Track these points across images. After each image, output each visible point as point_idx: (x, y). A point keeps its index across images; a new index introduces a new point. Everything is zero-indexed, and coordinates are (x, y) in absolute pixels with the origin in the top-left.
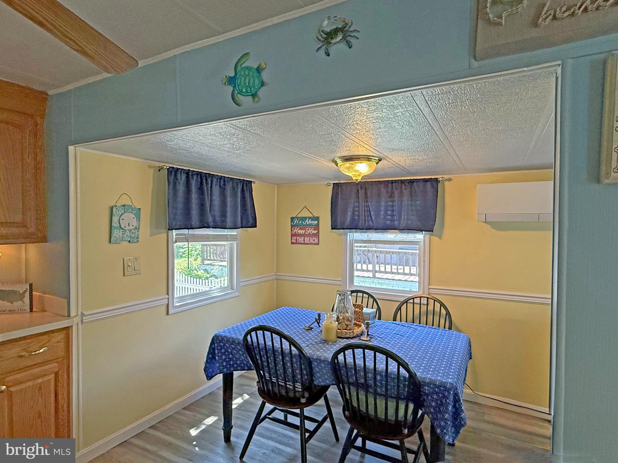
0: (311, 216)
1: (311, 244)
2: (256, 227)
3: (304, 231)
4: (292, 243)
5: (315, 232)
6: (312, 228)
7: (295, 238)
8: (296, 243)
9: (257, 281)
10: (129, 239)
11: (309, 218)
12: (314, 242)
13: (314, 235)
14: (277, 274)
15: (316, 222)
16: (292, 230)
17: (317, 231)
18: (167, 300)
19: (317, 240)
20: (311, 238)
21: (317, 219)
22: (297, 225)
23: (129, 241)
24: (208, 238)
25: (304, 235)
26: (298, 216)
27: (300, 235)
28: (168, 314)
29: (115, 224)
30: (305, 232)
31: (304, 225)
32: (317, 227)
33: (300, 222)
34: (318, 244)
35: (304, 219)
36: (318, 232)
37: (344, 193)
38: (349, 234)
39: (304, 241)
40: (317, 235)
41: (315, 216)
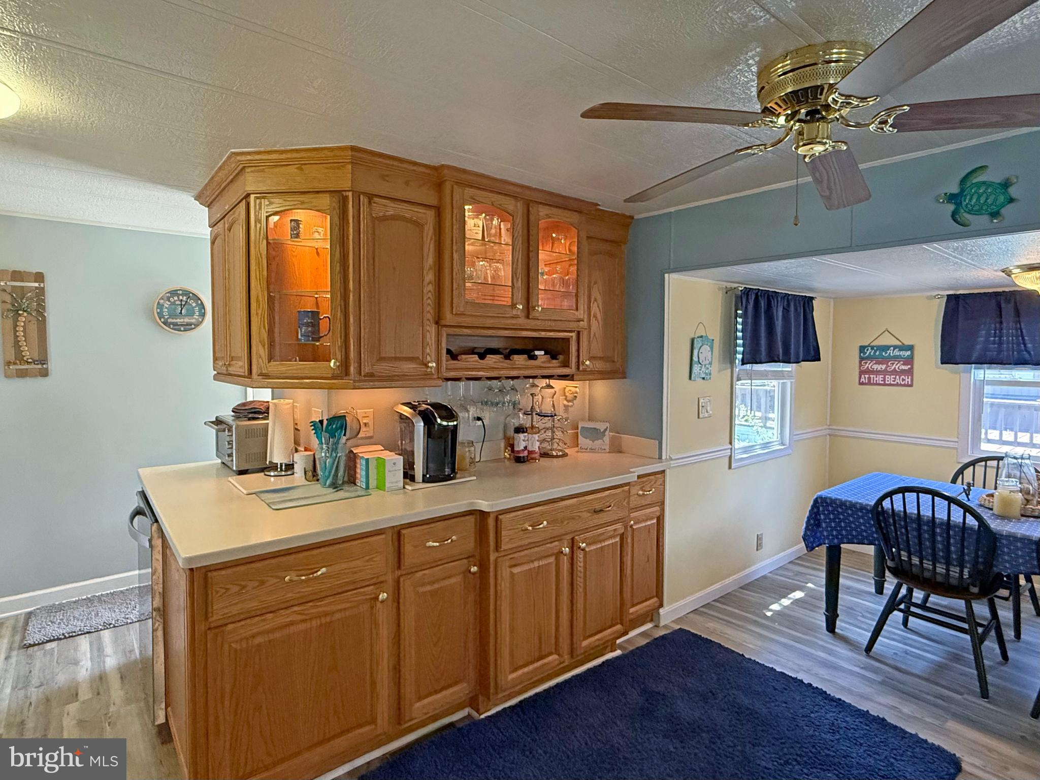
0: (898, 343)
1: (897, 385)
2: (819, 359)
3: (884, 367)
4: (861, 384)
5: (906, 368)
6: (899, 361)
7: (867, 376)
8: (869, 383)
9: (809, 436)
10: (703, 376)
11: (895, 347)
12: (903, 383)
13: (903, 372)
14: (831, 427)
15: (909, 353)
16: (860, 365)
17: (909, 366)
18: (729, 451)
19: (909, 380)
20: (898, 377)
21: (911, 348)
22: (870, 358)
23: (703, 378)
24: (767, 376)
25: (885, 372)
26: (872, 344)
27: (877, 373)
28: (730, 467)
29: (695, 359)
30: (886, 368)
31: (883, 357)
32: (910, 361)
33: (878, 353)
34: (911, 386)
35: (885, 348)
36: (912, 368)
37: (970, 309)
38: (973, 370)
39: (884, 380)
40: (910, 372)
41: (907, 343)
